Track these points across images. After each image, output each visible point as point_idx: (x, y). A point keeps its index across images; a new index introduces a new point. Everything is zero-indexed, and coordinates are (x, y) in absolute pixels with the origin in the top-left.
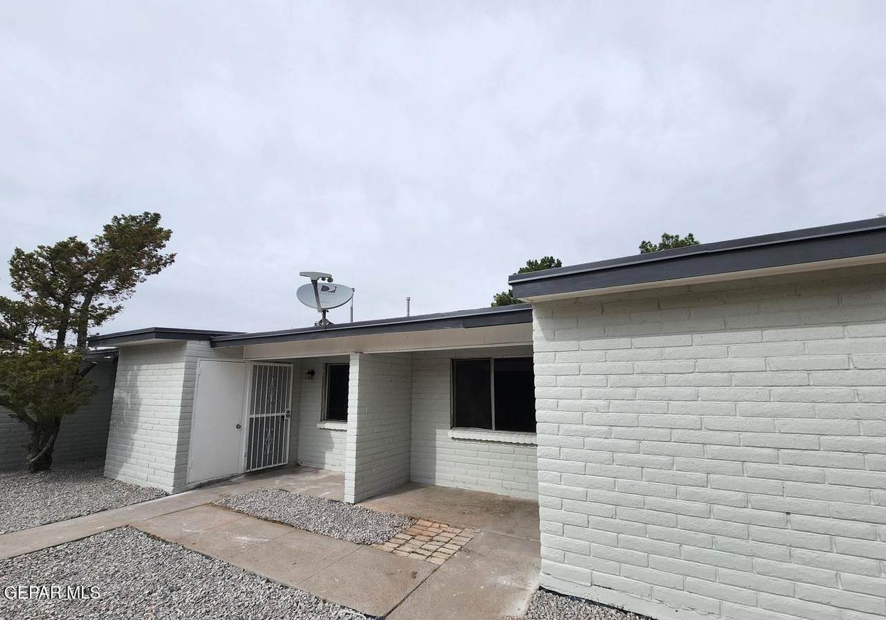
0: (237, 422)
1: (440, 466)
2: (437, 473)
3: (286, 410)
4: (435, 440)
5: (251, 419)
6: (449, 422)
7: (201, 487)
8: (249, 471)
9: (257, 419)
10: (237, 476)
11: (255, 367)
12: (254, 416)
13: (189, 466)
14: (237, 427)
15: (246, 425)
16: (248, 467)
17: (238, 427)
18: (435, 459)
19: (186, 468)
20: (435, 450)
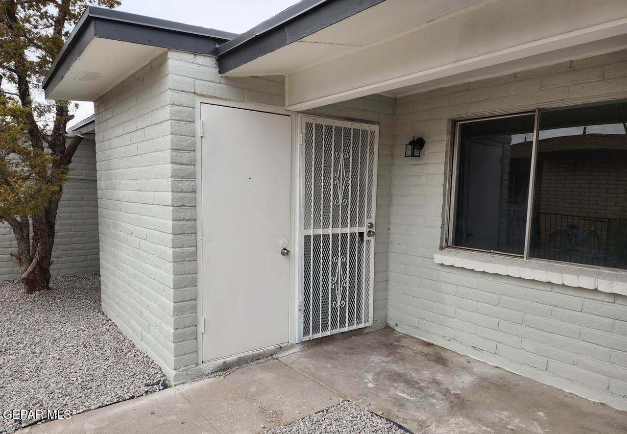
0: (282, 244)
3: (366, 222)
5: (307, 238)
7: (225, 369)
8: (307, 338)
9: (317, 237)
10: (287, 348)
11: (308, 126)
12: (311, 232)
13: (201, 329)
14: (283, 254)
15: (298, 250)
16: (306, 332)
17: (286, 252)
19: (195, 333)
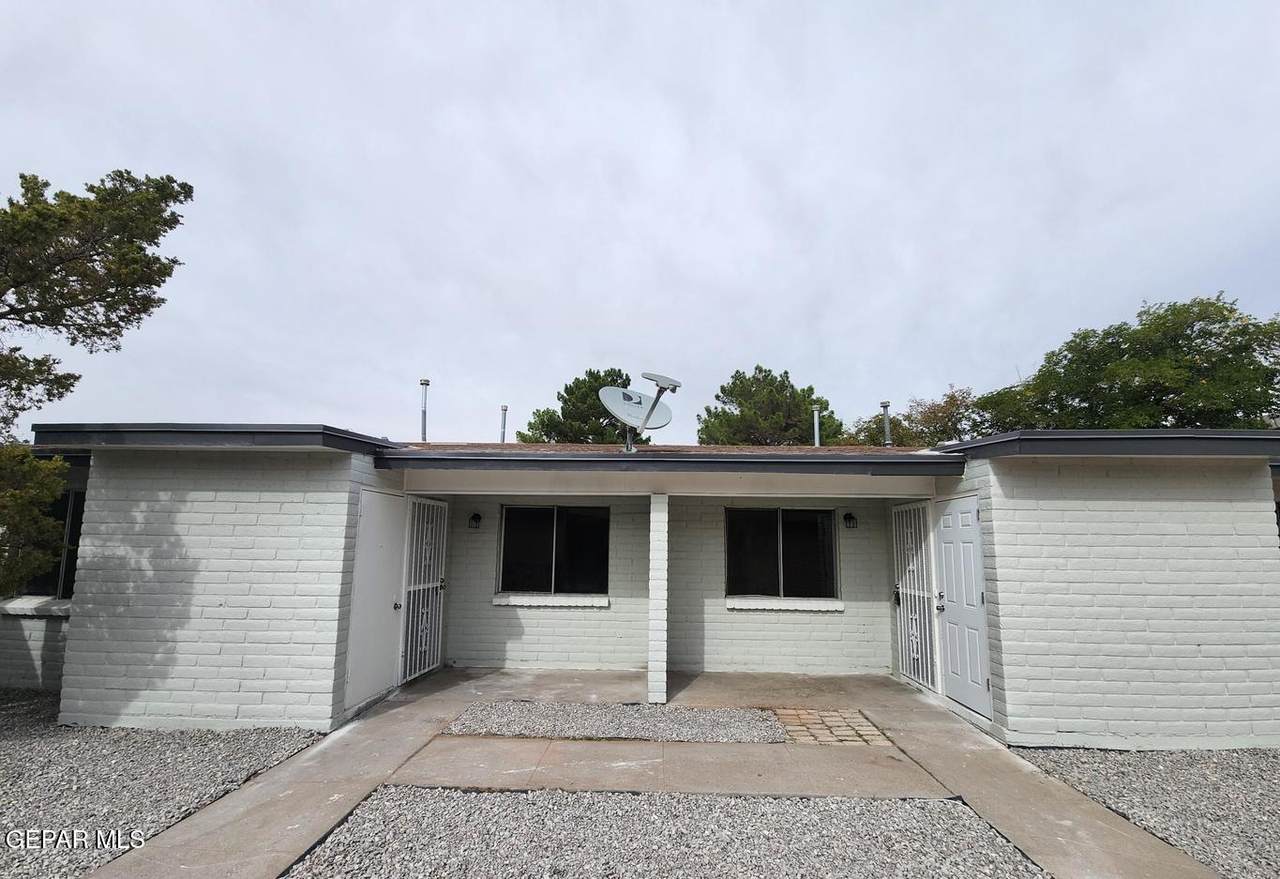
0: (395, 600)
1: (709, 647)
2: (706, 656)
3: (440, 578)
4: (702, 613)
5: (409, 593)
6: (724, 588)
8: (405, 680)
9: (414, 592)
10: (394, 691)
11: (414, 505)
12: (412, 588)
13: (347, 679)
14: (395, 608)
15: (404, 605)
16: (405, 677)
17: (397, 607)
18: (703, 638)
19: (344, 682)
20: (703, 627)
